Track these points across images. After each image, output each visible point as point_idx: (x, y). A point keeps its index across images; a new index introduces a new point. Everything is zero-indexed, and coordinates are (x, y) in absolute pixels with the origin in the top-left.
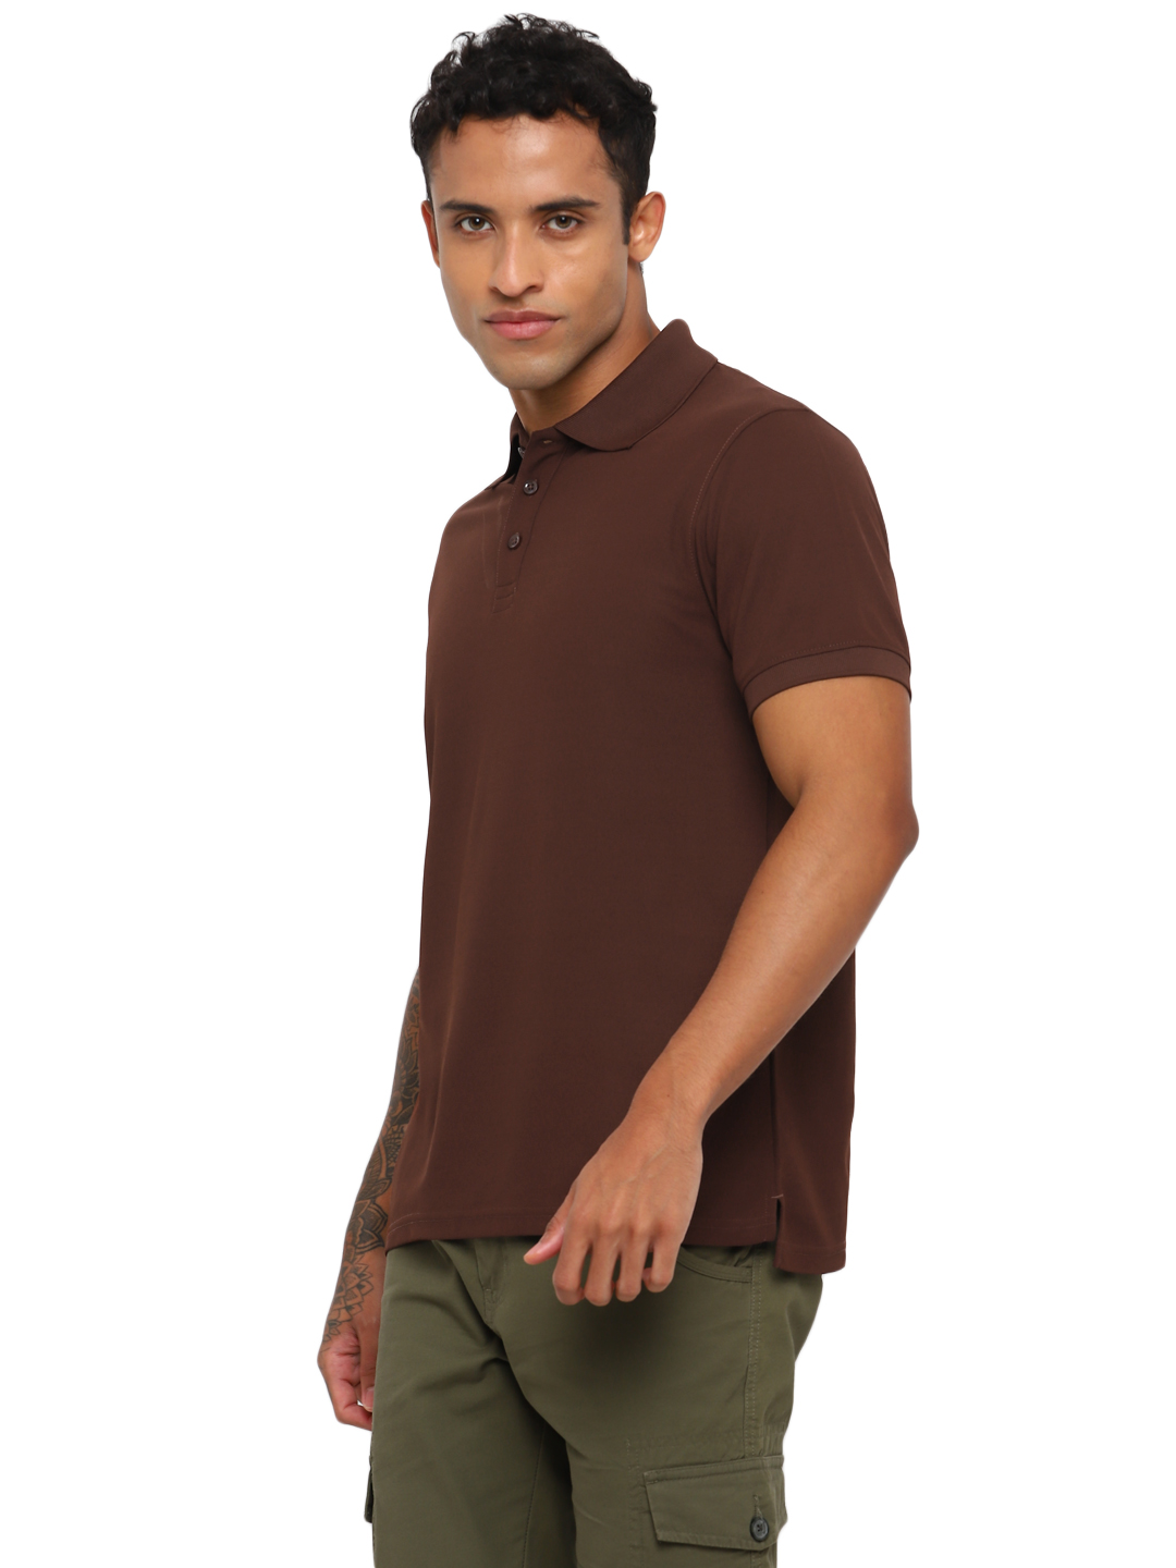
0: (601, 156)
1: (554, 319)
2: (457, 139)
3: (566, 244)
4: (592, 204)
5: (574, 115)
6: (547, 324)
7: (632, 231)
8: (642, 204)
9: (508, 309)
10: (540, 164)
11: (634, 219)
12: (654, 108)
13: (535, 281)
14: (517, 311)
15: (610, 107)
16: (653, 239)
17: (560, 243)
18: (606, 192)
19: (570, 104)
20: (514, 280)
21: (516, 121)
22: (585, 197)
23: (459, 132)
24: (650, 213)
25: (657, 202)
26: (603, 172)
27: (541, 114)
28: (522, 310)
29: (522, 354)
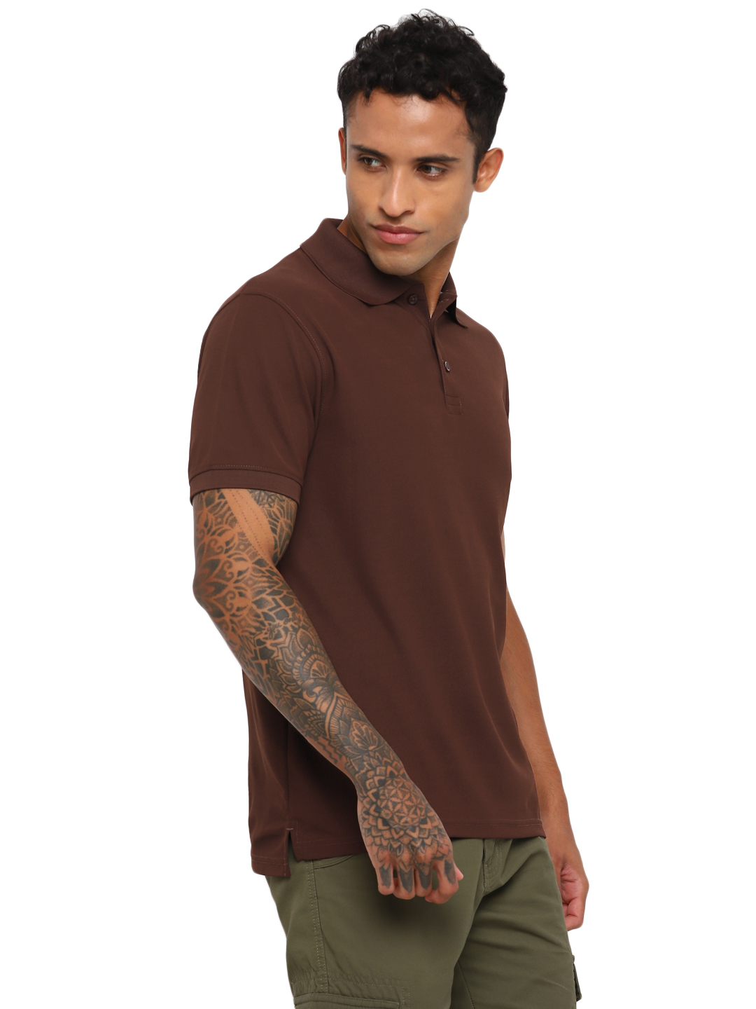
0: (465, 128)
1: (419, 233)
2: (369, 104)
3: (434, 183)
4: (454, 159)
5: (451, 98)
6: (414, 236)
7: (479, 172)
8: (488, 155)
9: (389, 223)
10: (423, 129)
11: (481, 165)
12: (505, 89)
13: (410, 208)
14: (395, 226)
15: (476, 95)
16: (492, 178)
17: (429, 182)
18: (467, 151)
19: (448, 89)
20: (396, 206)
21: (410, 98)
22: (450, 154)
23: (370, 98)
24: (493, 162)
25: (499, 155)
26: (465, 138)
27: (428, 96)
28: (399, 225)
29: (394, 252)
